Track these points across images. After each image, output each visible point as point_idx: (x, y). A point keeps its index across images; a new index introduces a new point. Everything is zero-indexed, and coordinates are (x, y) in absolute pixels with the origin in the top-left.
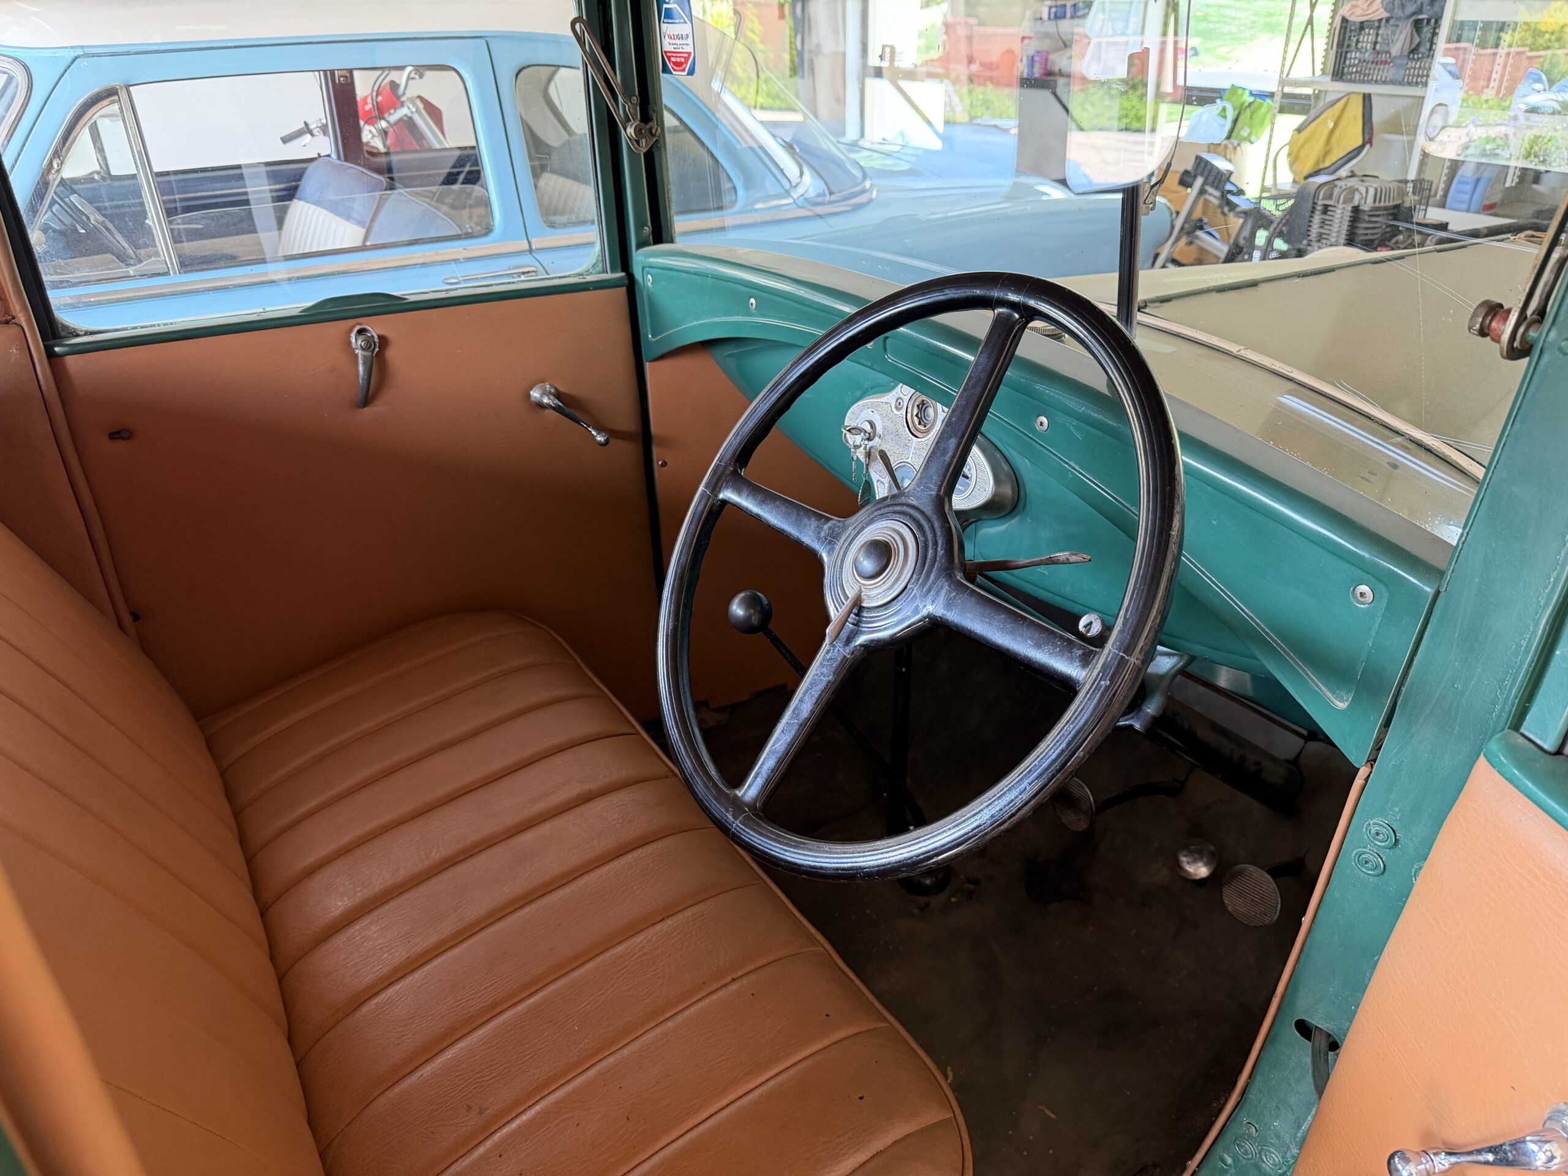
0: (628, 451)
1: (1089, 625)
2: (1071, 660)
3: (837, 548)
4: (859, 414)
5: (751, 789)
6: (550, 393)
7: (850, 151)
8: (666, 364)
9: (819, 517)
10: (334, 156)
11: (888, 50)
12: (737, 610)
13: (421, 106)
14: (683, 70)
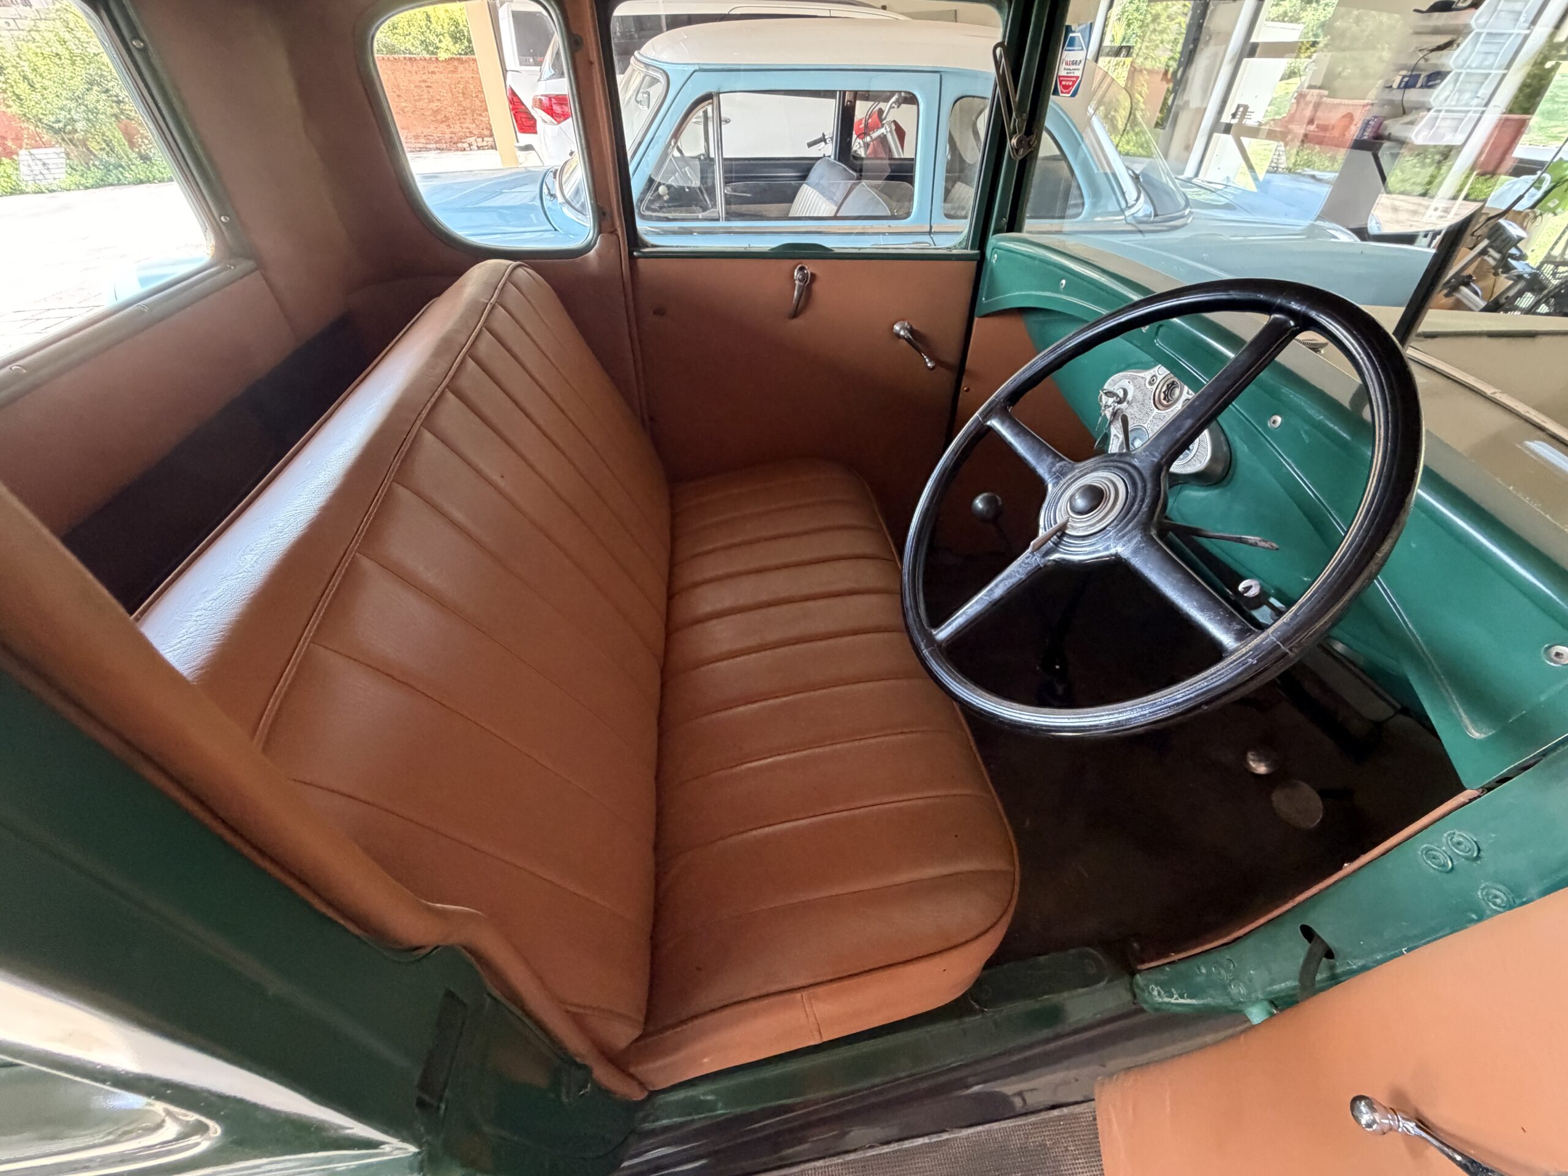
0: (946, 377)
1: (1248, 588)
2: (1228, 631)
3: (1062, 482)
4: (1118, 382)
5: (943, 633)
6: (906, 329)
7: (1182, 186)
8: (989, 320)
9: (1056, 456)
10: (832, 157)
11: (1241, 109)
12: (979, 503)
13: (893, 127)
14: (1068, 93)
